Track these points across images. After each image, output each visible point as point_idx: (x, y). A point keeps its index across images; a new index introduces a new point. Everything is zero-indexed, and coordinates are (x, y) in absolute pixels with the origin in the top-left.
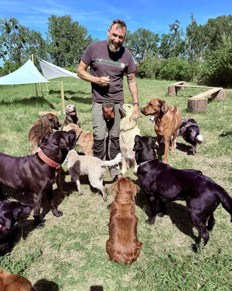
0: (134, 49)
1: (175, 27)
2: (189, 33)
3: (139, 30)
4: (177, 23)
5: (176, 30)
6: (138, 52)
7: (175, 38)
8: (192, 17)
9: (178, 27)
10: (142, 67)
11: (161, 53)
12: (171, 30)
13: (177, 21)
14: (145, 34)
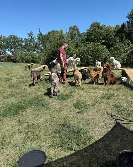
0: (9, 46)
1: (31, 35)
2: (39, 39)
3: (11, 36)
4: (32, 33)
5: (31, 36)
6: (12, 48)
7: (32, 41)
8: (39, 30)
9: (33, 35)
10: (14, 57)
11: (26, 49)
12: (29, 36)
13: (32, 32)
14: (15, 38)
